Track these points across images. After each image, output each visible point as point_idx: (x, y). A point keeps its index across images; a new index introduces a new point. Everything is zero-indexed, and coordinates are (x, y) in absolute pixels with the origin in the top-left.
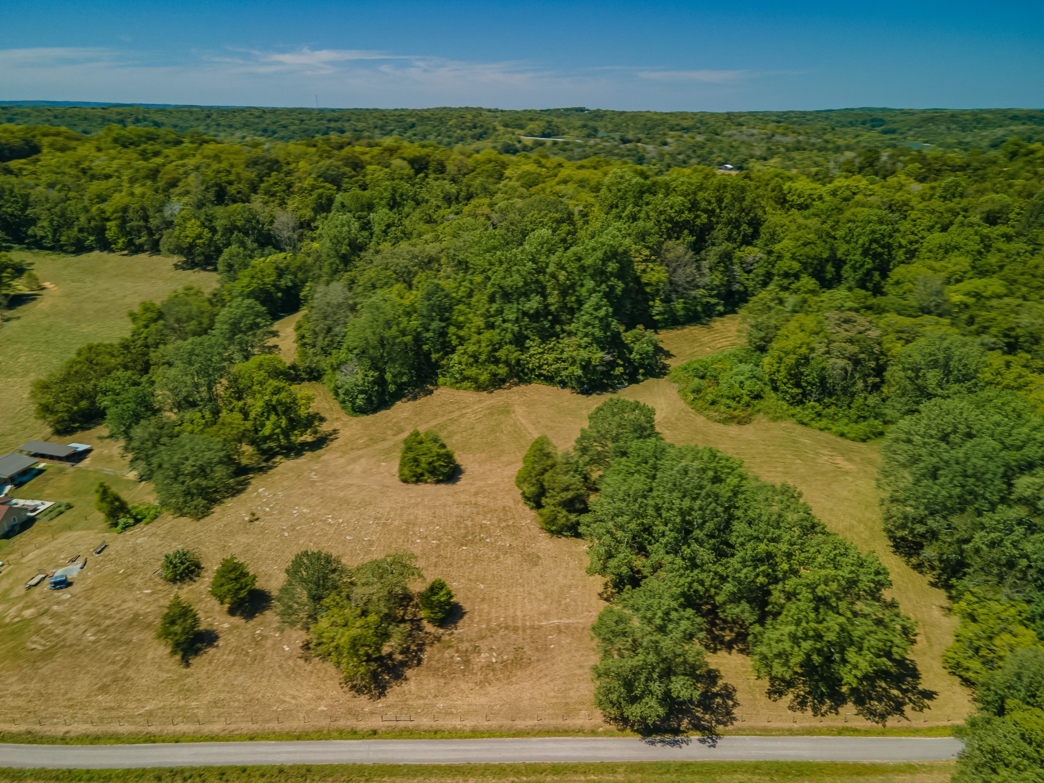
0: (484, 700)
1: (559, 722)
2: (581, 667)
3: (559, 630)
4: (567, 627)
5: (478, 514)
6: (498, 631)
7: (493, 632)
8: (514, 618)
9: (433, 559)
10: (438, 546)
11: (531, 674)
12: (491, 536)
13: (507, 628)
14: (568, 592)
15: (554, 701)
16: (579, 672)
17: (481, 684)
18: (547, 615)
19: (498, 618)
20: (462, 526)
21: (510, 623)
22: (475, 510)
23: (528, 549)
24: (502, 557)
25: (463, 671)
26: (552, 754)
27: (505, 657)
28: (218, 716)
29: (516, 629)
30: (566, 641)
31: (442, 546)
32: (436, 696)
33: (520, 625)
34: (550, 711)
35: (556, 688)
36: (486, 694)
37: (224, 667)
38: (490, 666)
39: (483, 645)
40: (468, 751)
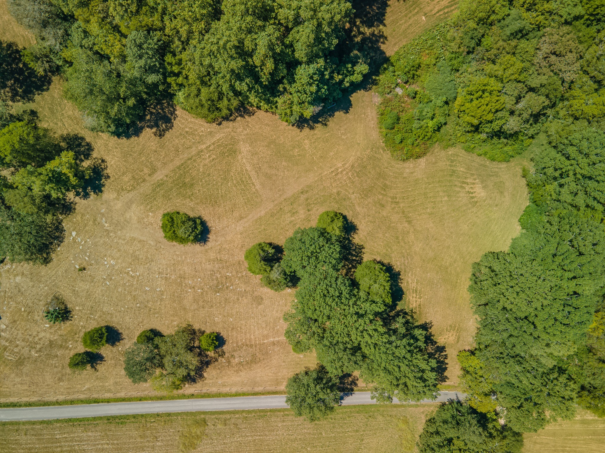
0: (239, 379)
1: (273, 388)
2: (284, 362)
3: (274, 344)
4: (278, 342)
5: (223, 268)
6: (242, 347)
7: (240, 348)
8: (250, 340)
9: (201, 303)
10: (202, 293)
11: (261, 366)
12: (232, 285)
13: (247, 345)
14: (279, 322)
15: (271, 378)
16: (283, 364)
17: (237, 371)
18: (267, 337)
19: (241, 340)
20: (214, 277)
21: (248, 343)
22: (221, 266)
23: (256, 293)
24: (240, 299)
25: (228, 366)
26: (270, 405)
27: (247, 359)
28: (121, 389)
29: (251, 346)
30: (277, 349)
31: (205, 293)
32: (217, 378)
33: (253, 343)
34: (269, 383)
35: (272, 372)
36: (240, 376)
37: (111, 366)
38: (240, 363)
39: (235, 354)
40: (235, 404)
